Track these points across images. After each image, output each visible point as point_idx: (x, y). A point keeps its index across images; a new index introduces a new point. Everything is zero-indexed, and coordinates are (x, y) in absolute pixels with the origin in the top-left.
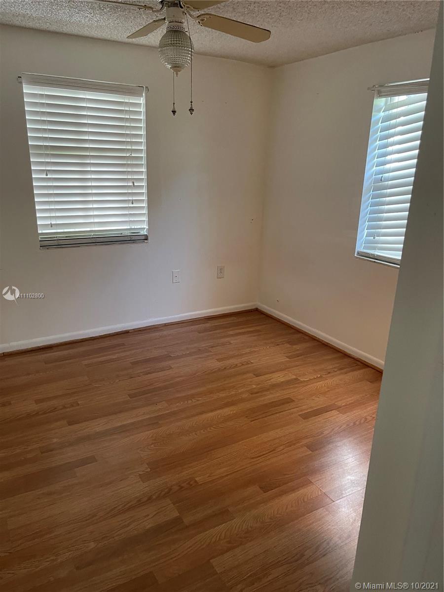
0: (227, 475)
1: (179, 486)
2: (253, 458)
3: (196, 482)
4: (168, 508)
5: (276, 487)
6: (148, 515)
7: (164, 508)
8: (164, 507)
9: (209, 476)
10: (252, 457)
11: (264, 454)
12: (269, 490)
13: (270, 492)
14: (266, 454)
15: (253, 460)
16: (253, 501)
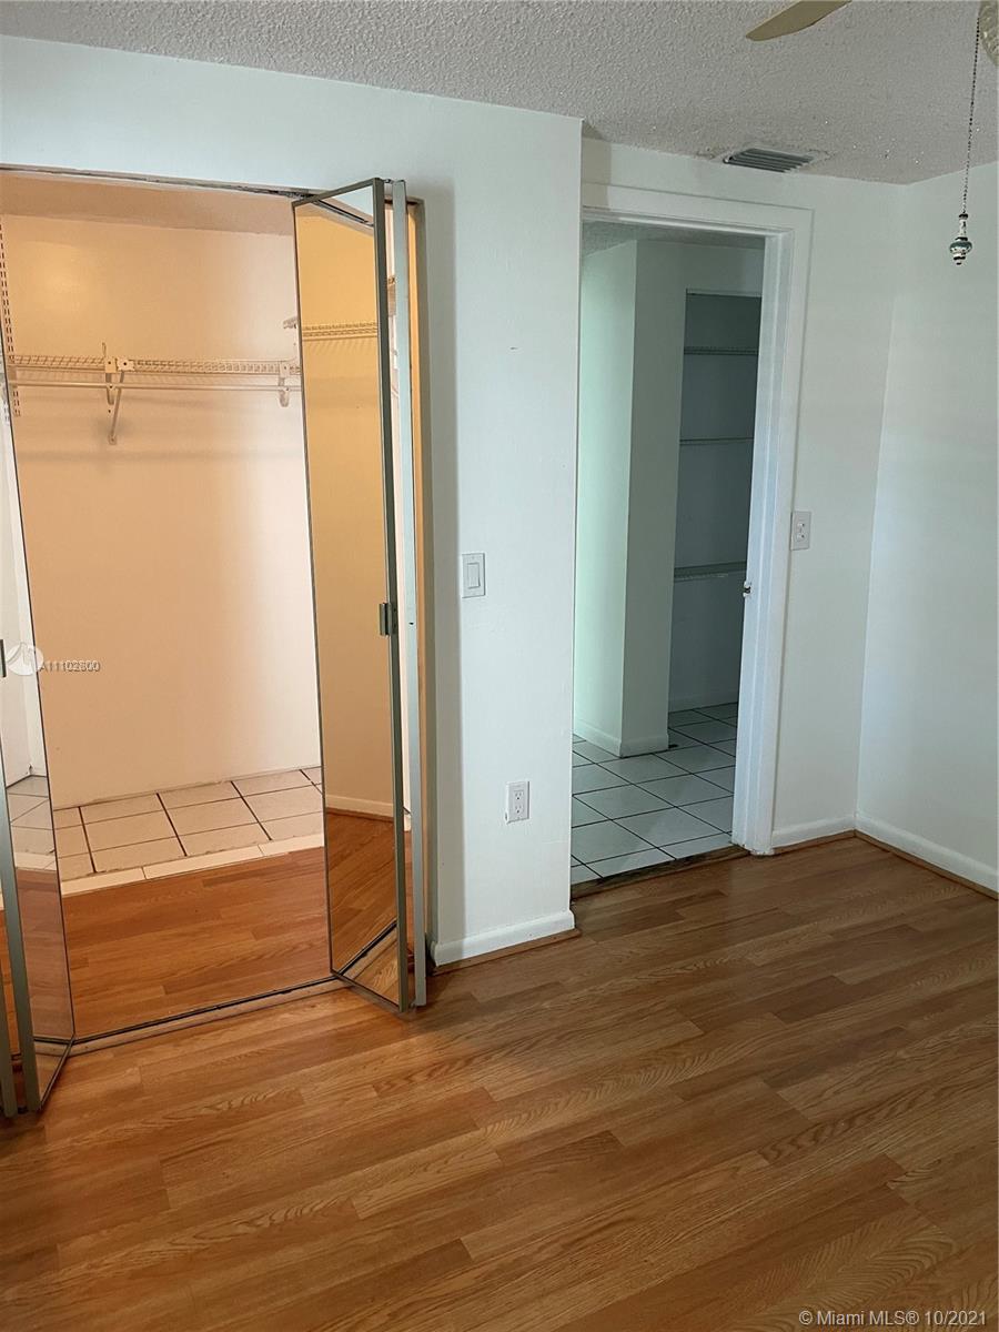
0: (696, 1170)
1: (799, 1147)
2: (630, 1219)
3: (765, 1156)
4: (802, 1103)
5: (582, 1142)
6: (836, 1093)
7: (813, 1103)
8: (812, 1106)
9: (738, 1169)
10: (632, 1224)
11: (599, 1230)
12: (598, 1136)
13: (596, 1133)
14: (592, 1234)
15: (628, 1213)
16: (635, 1114)
